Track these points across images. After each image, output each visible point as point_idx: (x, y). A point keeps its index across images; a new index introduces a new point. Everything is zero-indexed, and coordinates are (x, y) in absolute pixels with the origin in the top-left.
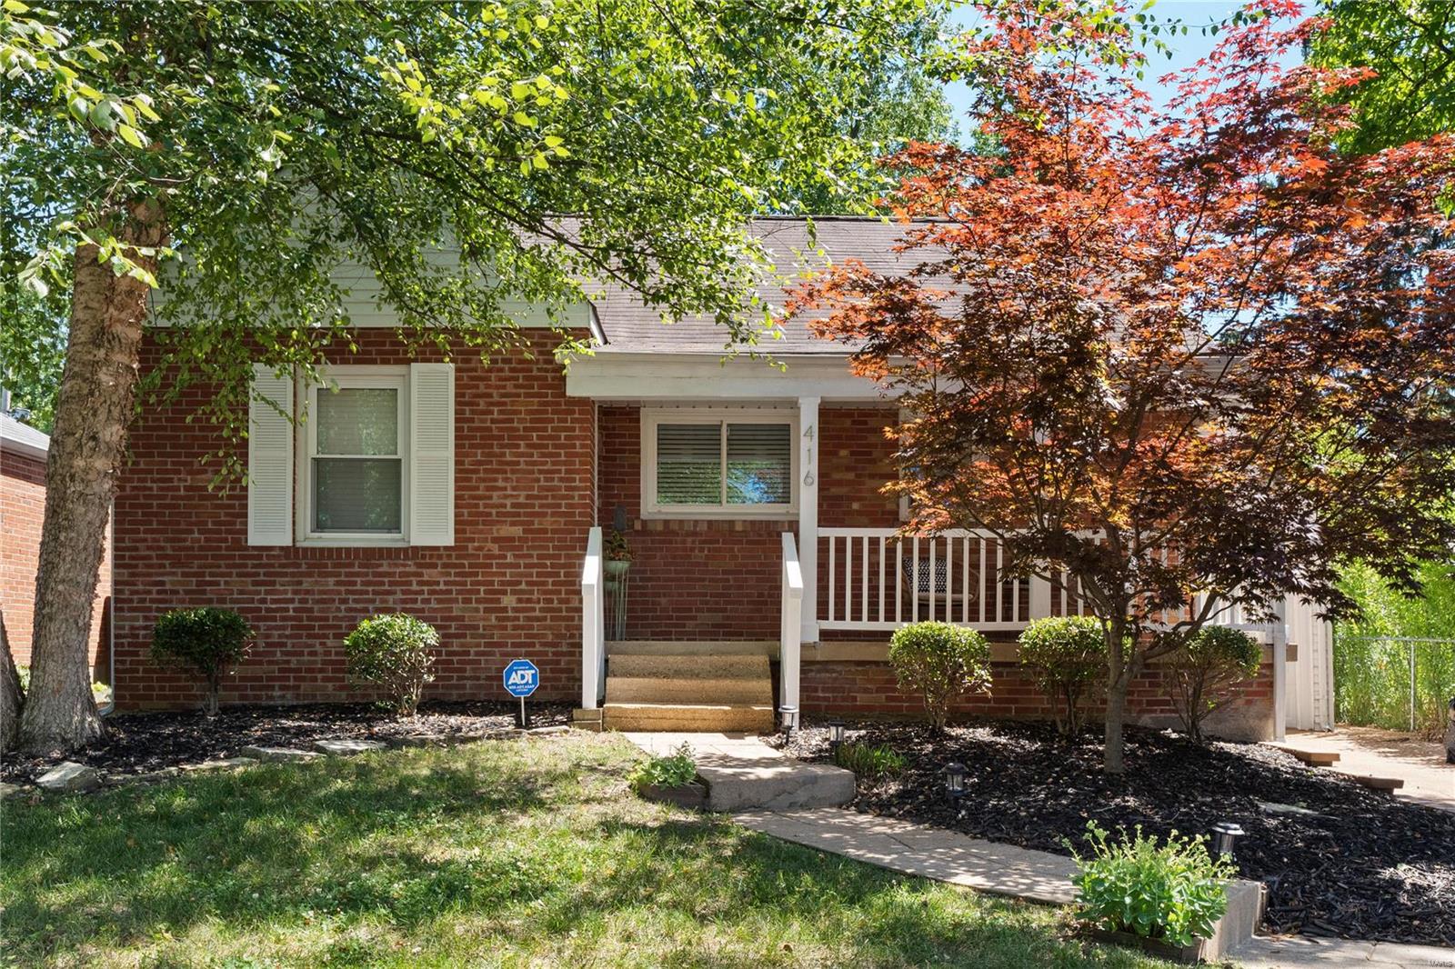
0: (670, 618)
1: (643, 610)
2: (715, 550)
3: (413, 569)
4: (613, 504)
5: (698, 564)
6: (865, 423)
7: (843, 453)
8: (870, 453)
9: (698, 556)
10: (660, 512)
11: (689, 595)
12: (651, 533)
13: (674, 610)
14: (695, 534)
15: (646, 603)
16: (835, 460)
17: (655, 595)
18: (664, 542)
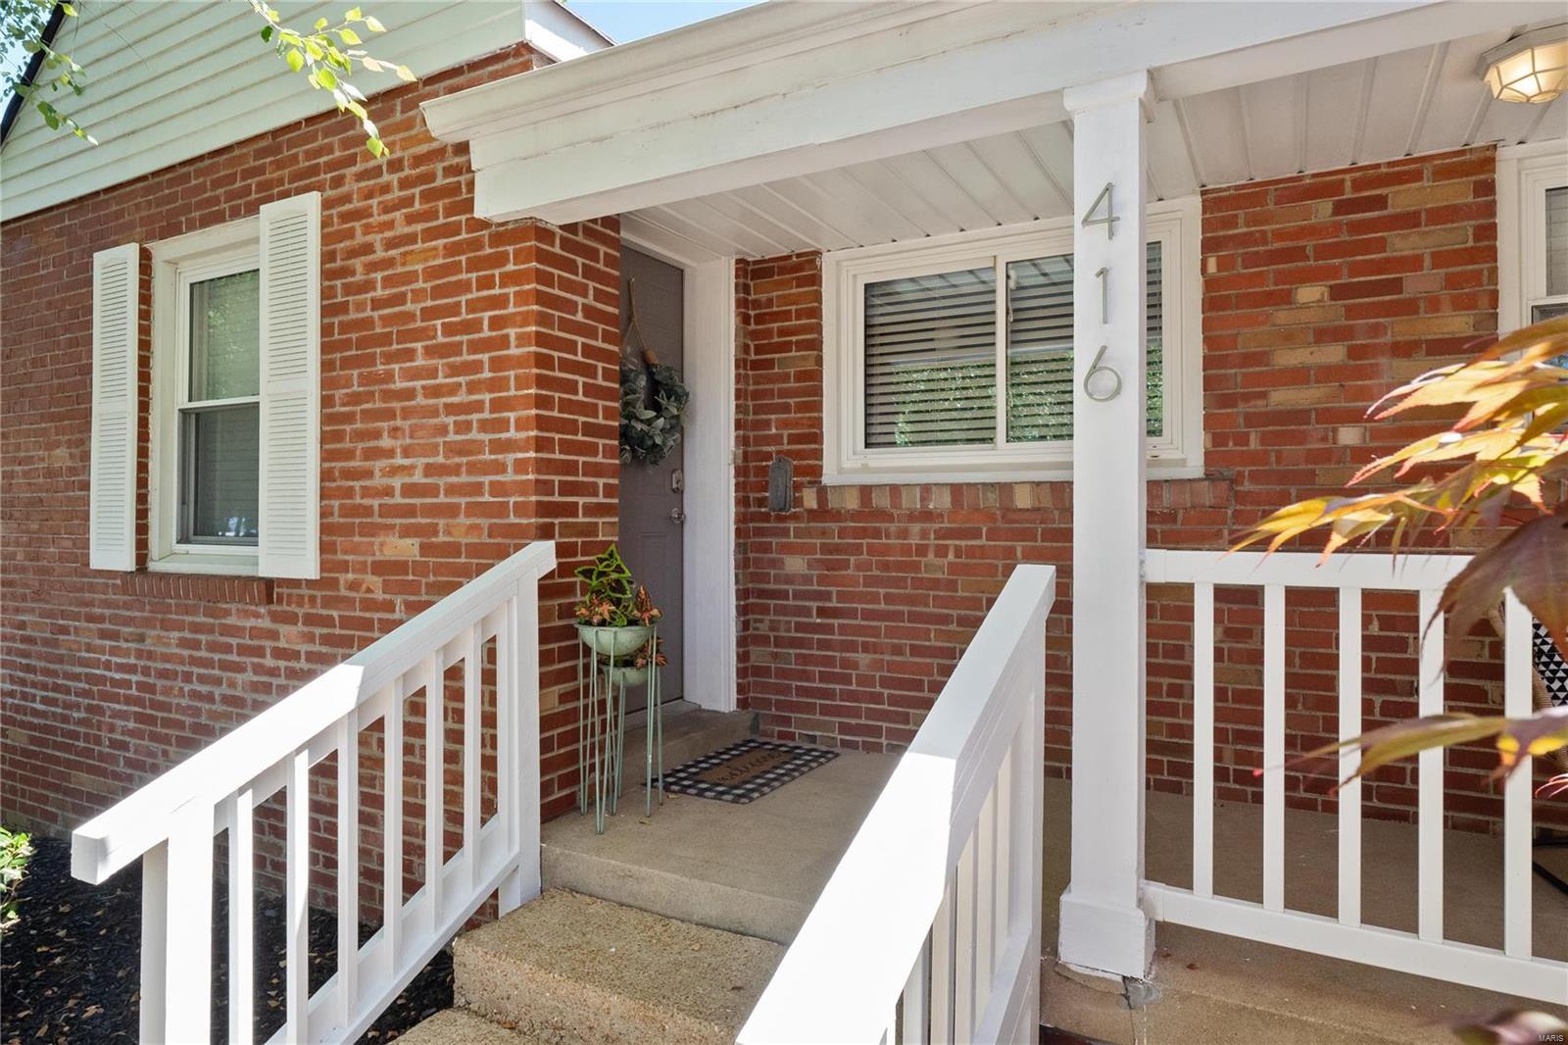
0: (876, 698)
1: (824, 677)
2: (971, 552)
3: (265, 623)
4: (768, 456)
5: (935, 584)
6: (1381, 202)
7: (1309, 293)
8: (1396, 286)
9: (936, 567)
10: (865, 469)
11: (916, 651)
12: (837, 516)
13: (885, 682)
14: (927, 516)
15: (828, 661)
16: (1282, 316)
17: (851, 647)
18: (863, 533)
